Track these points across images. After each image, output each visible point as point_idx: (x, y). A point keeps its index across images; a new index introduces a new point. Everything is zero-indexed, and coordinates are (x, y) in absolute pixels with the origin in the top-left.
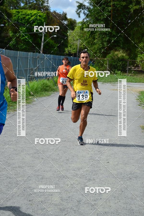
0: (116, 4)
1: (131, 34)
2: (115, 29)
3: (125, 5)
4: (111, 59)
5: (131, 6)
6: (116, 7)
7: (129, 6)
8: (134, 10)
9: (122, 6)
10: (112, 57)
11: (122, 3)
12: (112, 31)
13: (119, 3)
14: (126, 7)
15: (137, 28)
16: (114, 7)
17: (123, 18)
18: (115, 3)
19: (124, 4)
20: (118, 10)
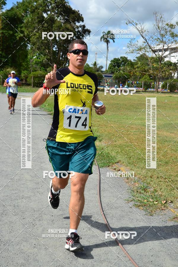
0: (5, 33)
1: (17, 55)
2: (4, 52)
3: (12, 34)
4: (4, 75)
5: (16, 34)
6: (5, 35)
7: (15, 35)
8: (19, 38)
9: (9, 34)
10: (5, 73)
11: (10, 31)
12: (2, 53)
13: (6, 32)
14: (13, 35)
15: (22, 52)
16: (3, 35)
17: (10, 44)
18: (4, 31)
19: (11, 32)
20: (6, 37)
